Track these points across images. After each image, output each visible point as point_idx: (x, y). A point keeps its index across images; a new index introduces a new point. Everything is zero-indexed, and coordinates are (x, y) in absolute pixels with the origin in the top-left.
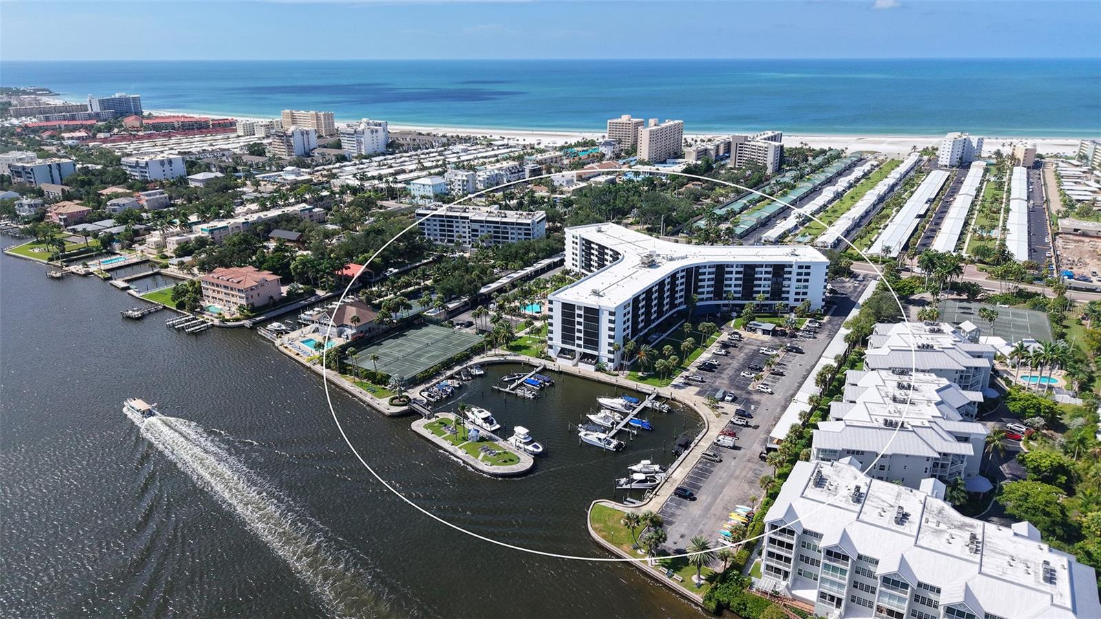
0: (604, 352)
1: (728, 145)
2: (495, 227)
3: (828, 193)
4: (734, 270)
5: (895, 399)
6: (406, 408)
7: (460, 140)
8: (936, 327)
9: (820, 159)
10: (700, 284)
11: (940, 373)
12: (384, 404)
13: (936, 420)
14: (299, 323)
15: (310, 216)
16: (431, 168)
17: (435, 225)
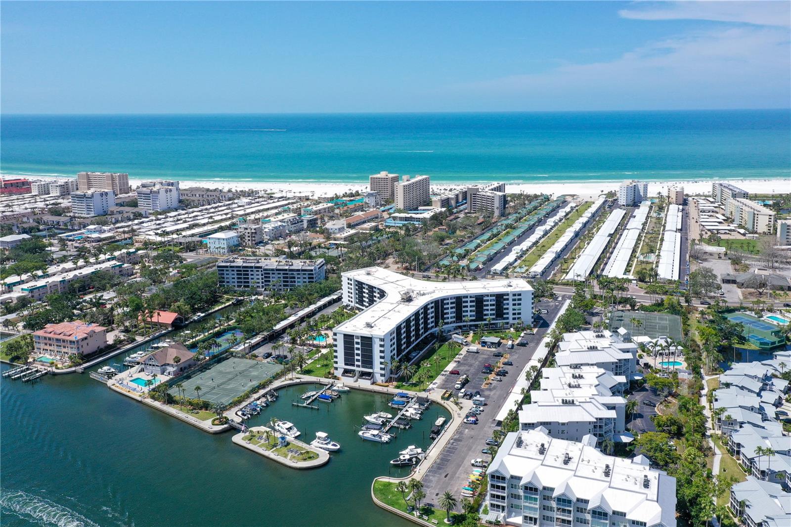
0: (377, 368)
1: (465, 194)
2: (284, 274)
3: (539, 231)
4: (469, 299)
5: (570, 386)
6: (226, 426)
7: (243, 194)
8: (600, 334)
9: (534, 204)
10: (445, 311)
11: (599, 365)
12: (208, 424)
13: (594, 396)
14: (124, 365)
15: (120, 271)
16: (222, 220)
17: (233, 275)
